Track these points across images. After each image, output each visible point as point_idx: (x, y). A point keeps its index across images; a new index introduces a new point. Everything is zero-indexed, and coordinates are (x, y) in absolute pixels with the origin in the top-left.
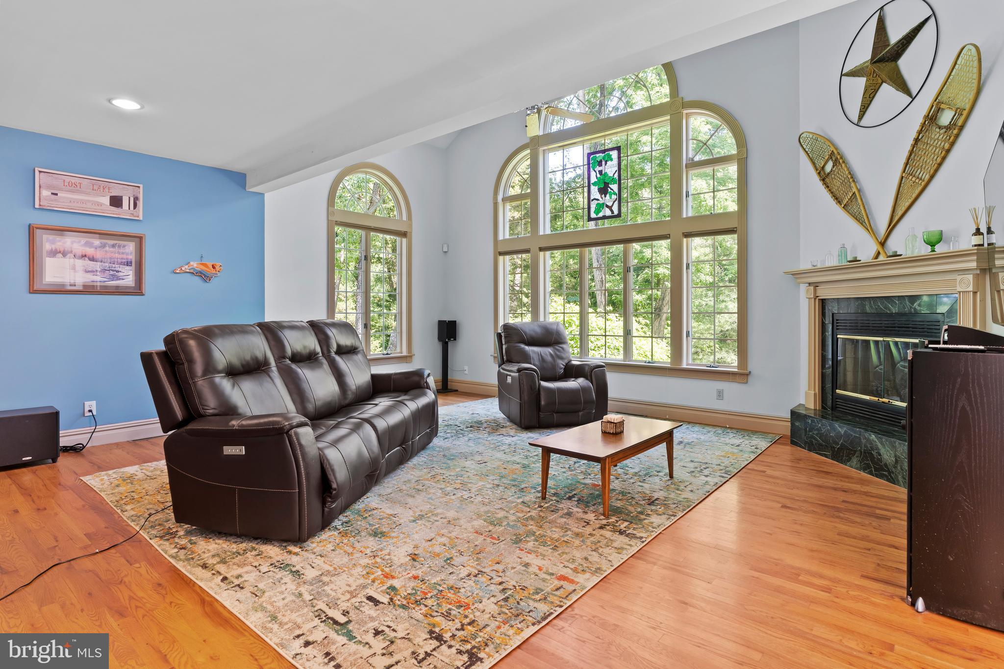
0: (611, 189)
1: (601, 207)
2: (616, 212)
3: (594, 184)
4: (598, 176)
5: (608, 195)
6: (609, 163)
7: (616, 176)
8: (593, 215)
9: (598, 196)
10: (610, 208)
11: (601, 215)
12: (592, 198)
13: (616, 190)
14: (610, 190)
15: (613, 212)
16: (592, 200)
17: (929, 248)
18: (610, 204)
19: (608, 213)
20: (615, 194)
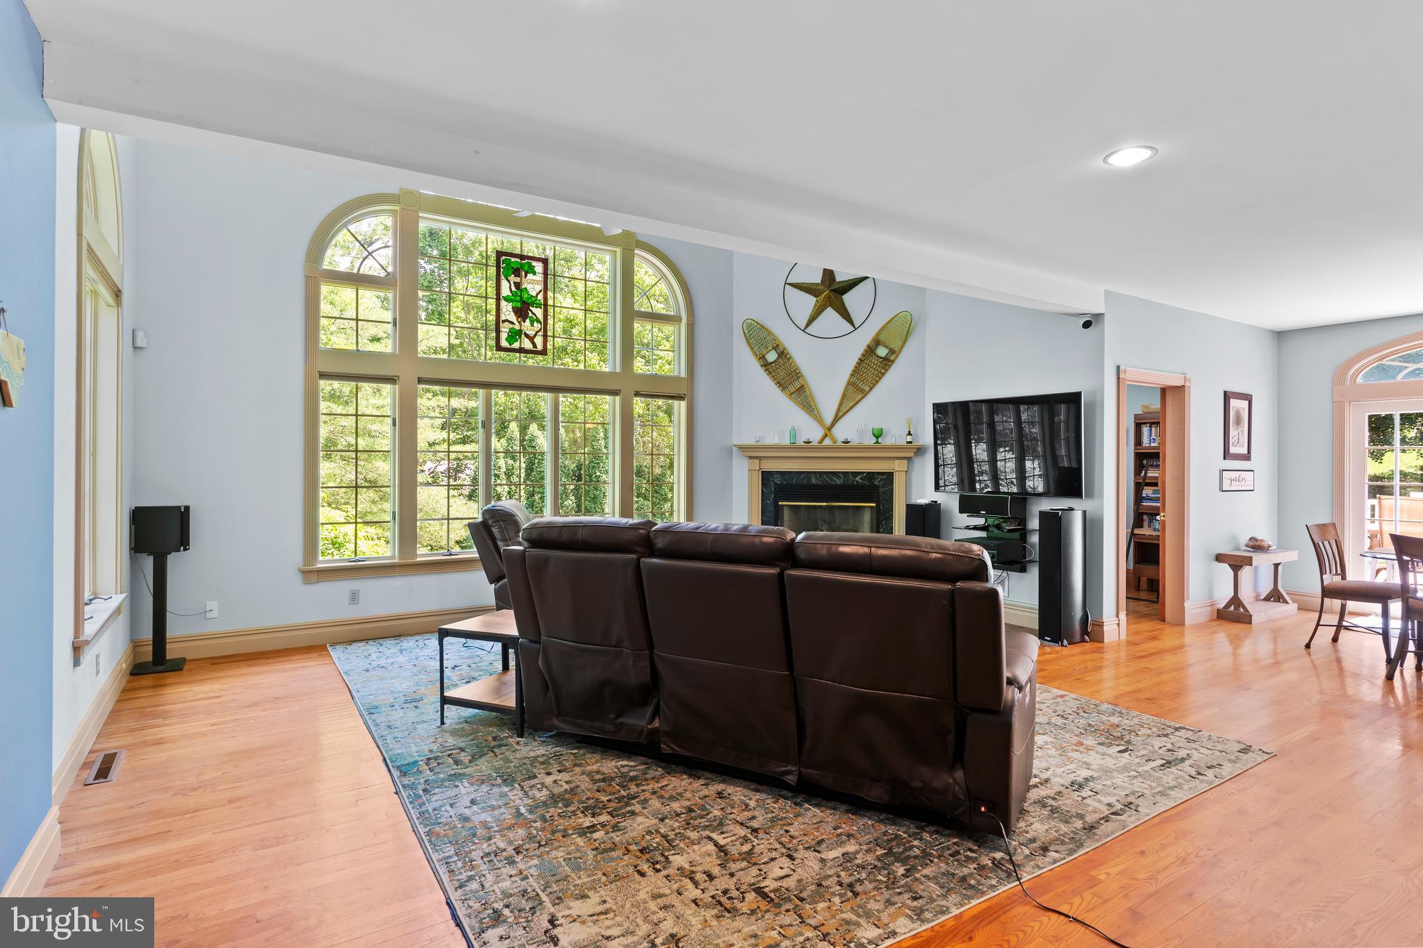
0: (533, 313)
1: (515, 335)
2: (540, 347)
3: (506, 299)
4: (513, 289)
5: (528, 321)
6: (530, 276)
7: (540, 297)
8: (504, 343)
9: (512, 317)
10: (532, 339)
11: (516, 345)
12: (503, 318)
13: (541, 317)
14: (530, 314)
15: (535, 345)
16: (504, 321)
17: (874, 440)
18: (531, 333)
19: (527, 344)
20: (538, 321)
